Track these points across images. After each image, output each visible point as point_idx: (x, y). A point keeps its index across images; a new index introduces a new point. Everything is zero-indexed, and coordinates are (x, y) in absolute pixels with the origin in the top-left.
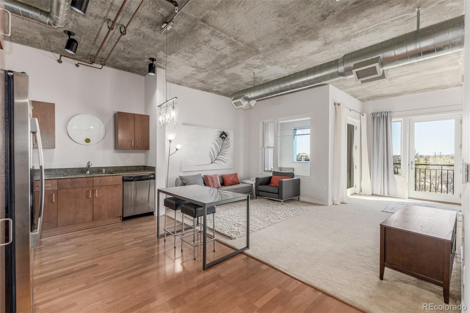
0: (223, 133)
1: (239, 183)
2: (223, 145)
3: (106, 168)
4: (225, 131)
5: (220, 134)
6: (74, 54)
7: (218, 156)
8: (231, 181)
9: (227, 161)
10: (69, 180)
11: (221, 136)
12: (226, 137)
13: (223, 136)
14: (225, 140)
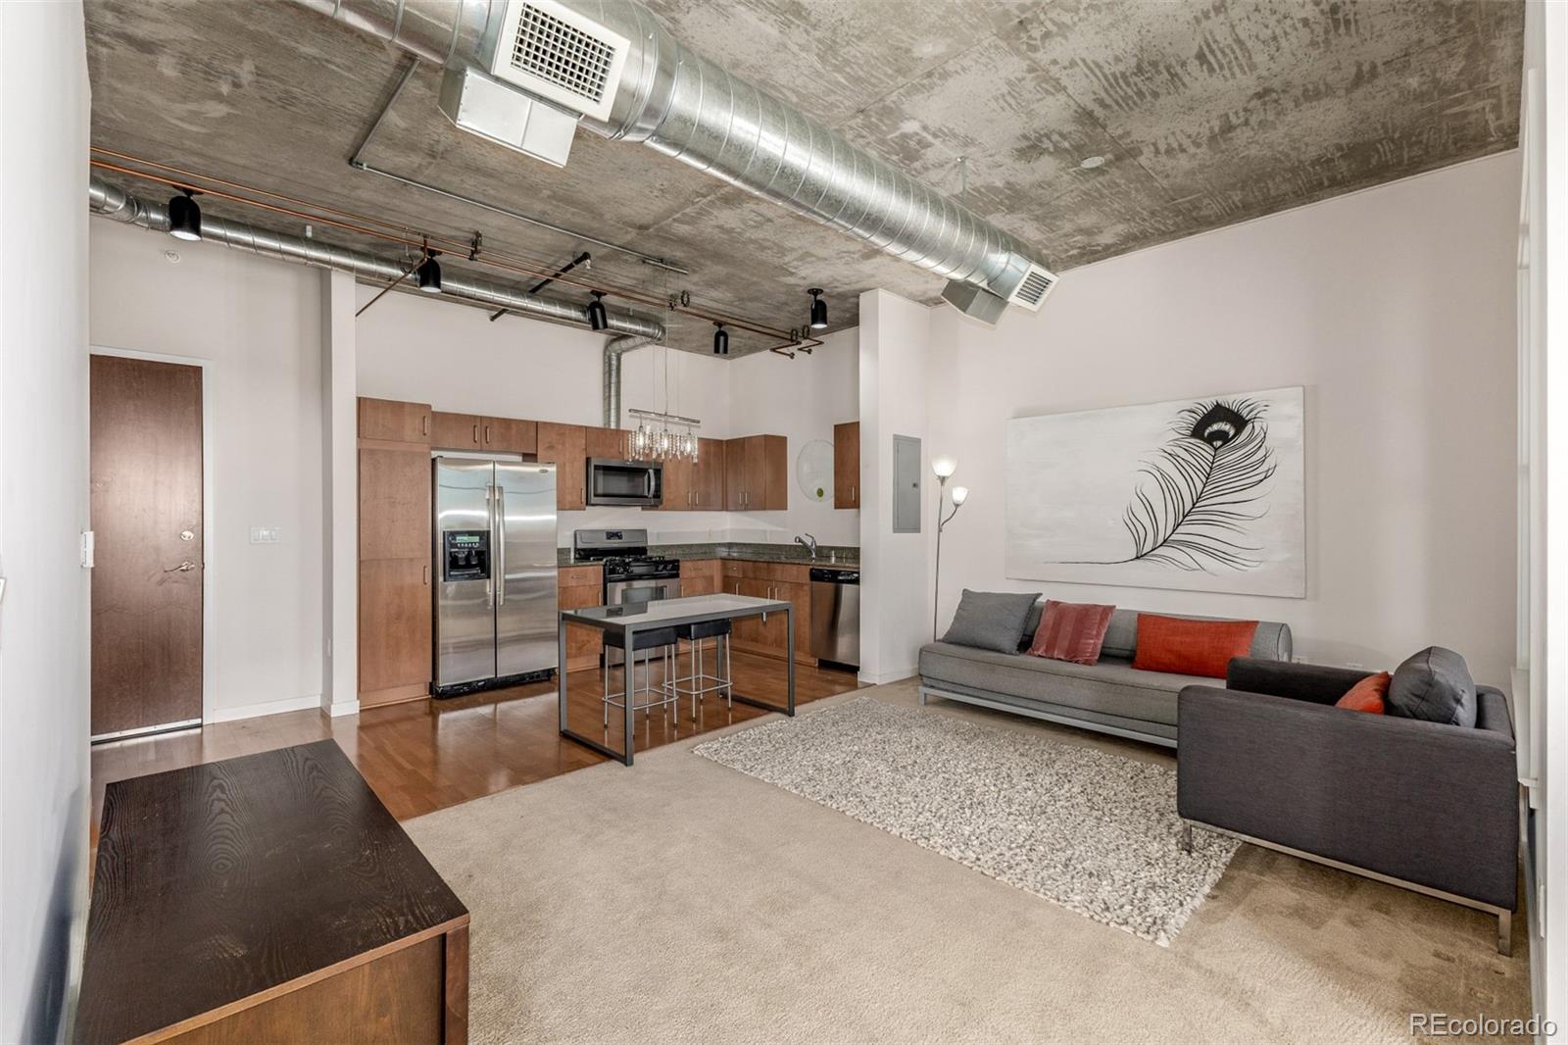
0: (1219, 412)
2: (1215, 475)
4: (1230, 400)
5: (1191, 420)
7: (1181, 529)
11: (1197, 432)
12: (1238, 432)
13: (1215, 427)
14: (1231, 444)
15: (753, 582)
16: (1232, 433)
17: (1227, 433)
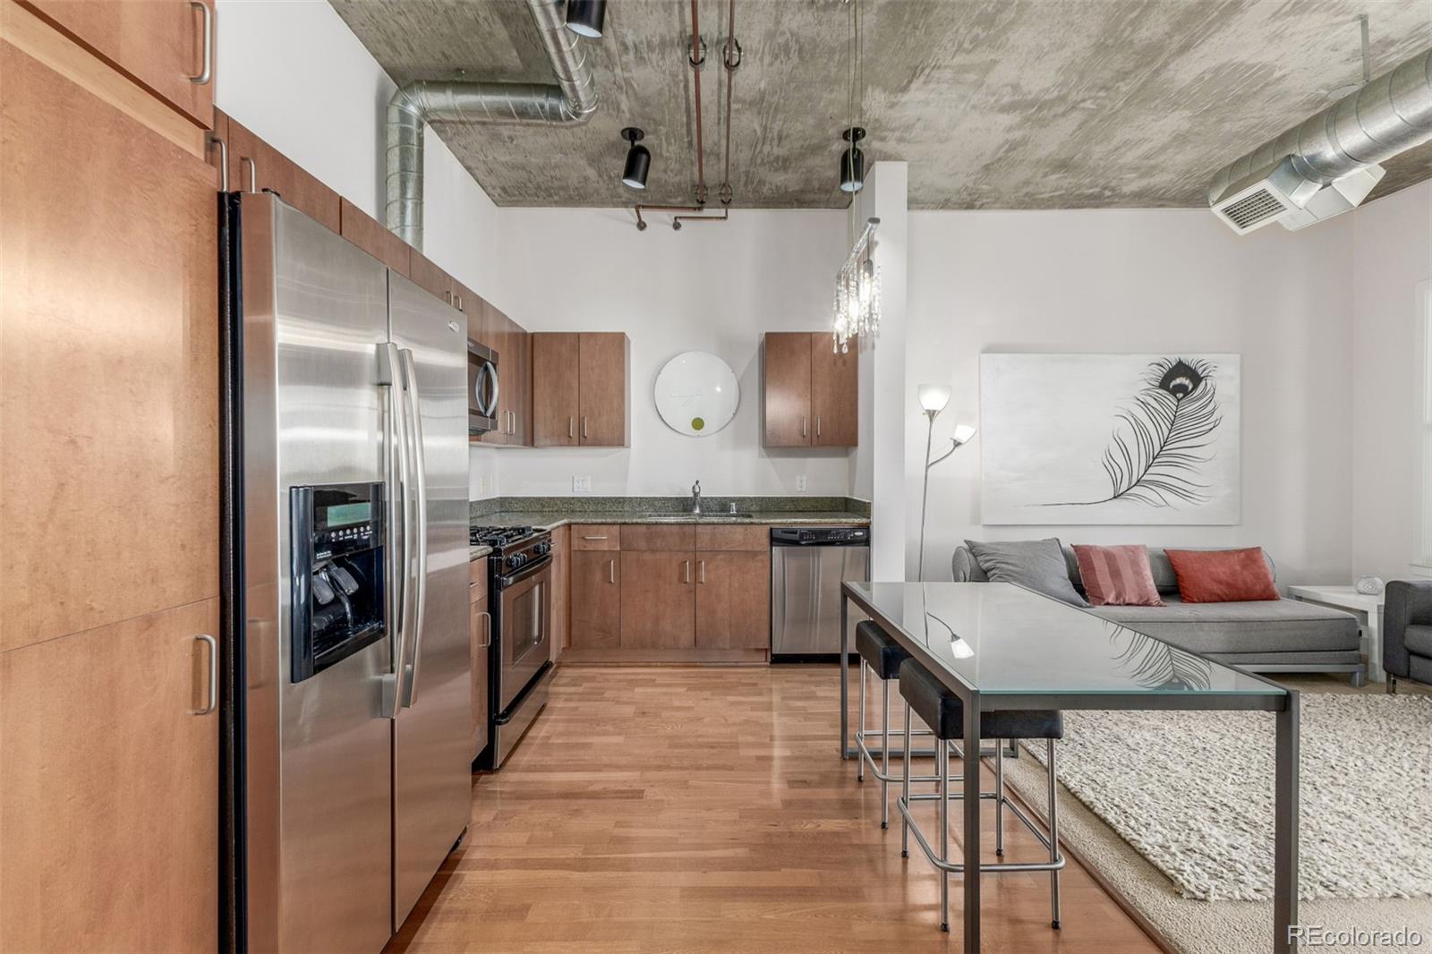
0: (1181, 369)
1: (1269, 596)
2: (1179, 423)
3: (740, 501)
4: (1190, 359)
5: (1159, 373)
6: (641, 186)
7: (1151, 470)
8: (1220, 582)
9: (1199, 491)
10: (644, 529)
11: (1164, 384)
12: (1195, 388)
13: (1178, 381)
14: (1190, 397)
15: (648, 557)
16: (1190, 387)
17: (1187, 387)
